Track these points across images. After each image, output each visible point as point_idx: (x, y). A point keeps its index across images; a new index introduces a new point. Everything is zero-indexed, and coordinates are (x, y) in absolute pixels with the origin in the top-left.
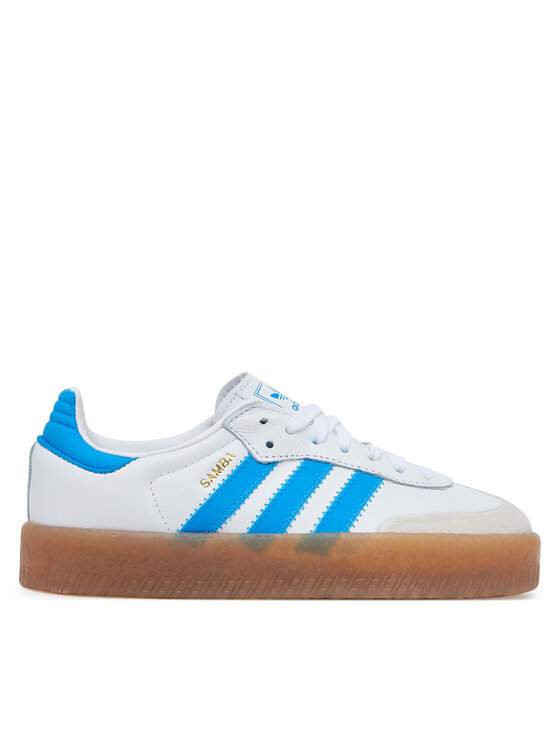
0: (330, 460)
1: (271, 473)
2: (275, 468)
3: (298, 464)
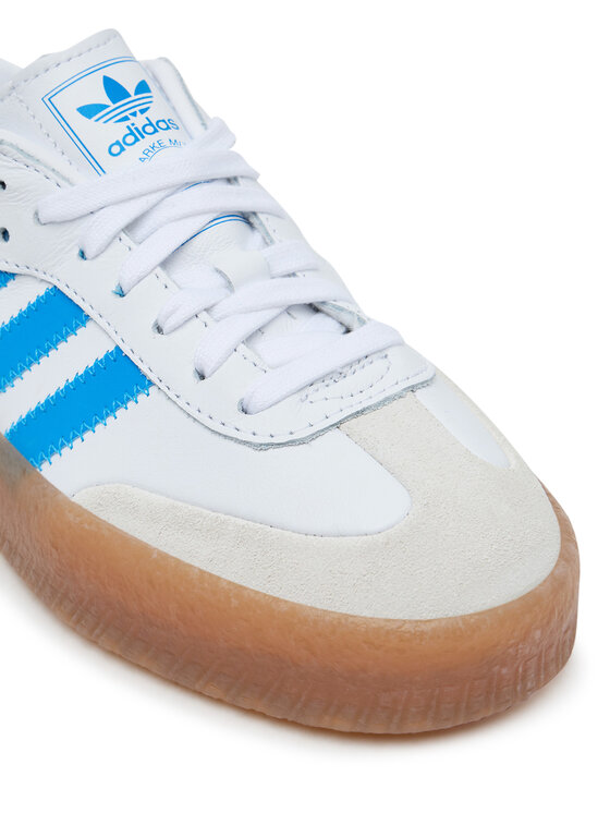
0: (86, 305)
3: (42, 291)
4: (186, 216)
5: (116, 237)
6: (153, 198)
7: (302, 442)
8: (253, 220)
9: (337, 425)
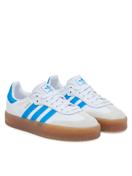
0: (48, 106)
1: (37, 107)
2: (38, 106)
3: (42, 106)
4: (57, 97)
5: (51, 99)
6: (54, 96)
7: (73, 114)
8: (63, 98)
9: (76, 113)
